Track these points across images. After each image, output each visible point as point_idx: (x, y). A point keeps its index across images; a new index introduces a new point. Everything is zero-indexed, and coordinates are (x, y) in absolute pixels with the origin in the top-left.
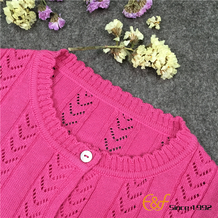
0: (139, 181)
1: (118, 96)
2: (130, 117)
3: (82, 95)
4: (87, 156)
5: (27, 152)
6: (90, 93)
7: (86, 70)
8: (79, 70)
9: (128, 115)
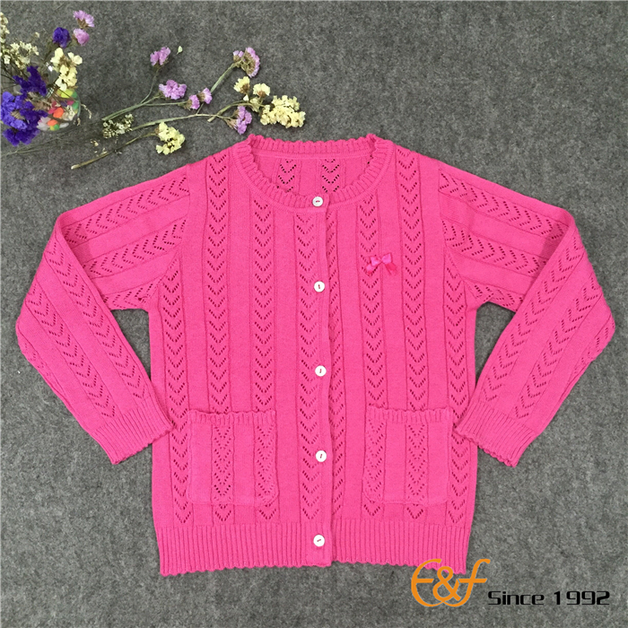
0: (368, 199)
1: (313, 149)
2: (332, 158)
3: (284, 165)
4: (318, 201)
5: (274, 216)
6: (289, 159)
7: (276, 143)
8: (270, 145)
9: (329, 158)
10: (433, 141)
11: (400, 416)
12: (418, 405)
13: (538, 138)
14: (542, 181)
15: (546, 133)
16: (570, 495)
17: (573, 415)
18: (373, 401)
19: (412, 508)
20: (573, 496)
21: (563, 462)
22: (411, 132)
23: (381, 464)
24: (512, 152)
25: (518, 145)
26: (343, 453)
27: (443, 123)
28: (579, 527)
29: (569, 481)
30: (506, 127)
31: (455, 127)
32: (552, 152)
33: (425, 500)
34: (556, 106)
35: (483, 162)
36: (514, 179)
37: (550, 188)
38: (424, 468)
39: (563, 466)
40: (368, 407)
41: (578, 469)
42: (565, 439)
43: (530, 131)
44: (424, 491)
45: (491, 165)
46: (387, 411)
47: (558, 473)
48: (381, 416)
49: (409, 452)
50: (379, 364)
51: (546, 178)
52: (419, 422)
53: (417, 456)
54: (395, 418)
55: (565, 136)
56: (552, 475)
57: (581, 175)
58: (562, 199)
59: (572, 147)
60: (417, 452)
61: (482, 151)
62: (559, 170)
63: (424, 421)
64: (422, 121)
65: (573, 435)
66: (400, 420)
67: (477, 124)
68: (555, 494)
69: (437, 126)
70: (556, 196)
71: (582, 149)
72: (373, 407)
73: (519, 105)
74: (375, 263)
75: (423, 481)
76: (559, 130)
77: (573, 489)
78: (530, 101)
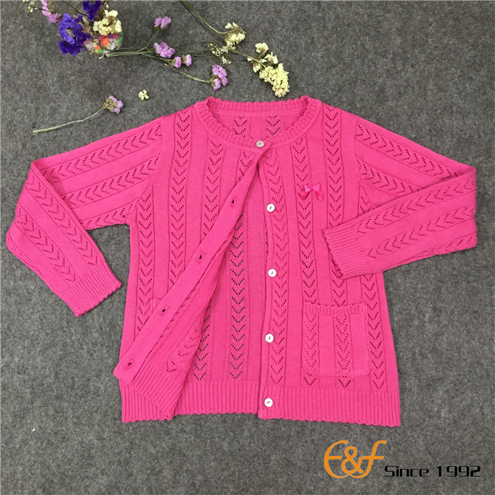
1: (260, 108)
2: (274, 115)
6: (241, 116)
9: (272, 115)
10: (349, 54)
11: (329, 310)
12: (340, 301)
13: (428, 63)
14: (427, 96)
15: (435, 60)
16: (411, 330)
17: (422, 272)
18: (308, 299)
19: (342, 379)
20: (413, 331)
21: (410, 305)
22: (334, 46)
23: (316, 346)
24: (407, 71)
25: (412, 66)
26: (285, 337)
27: (359, 43)
28: (414, 354)
29: (411, 320)
30: (405, 52)
31: (367, 46)
32: (437, 76)
33: (352, 372)
34: (445, 41)
35: (384, 75)
36: (405, 91)
37: (431, 101)
38: (349, 349)
39: (409, 308)
40: (305, 303)
41: (420, 312)
42: (413, 288)
43: (422, 57)
44: (350, 366)
45: (389, 79)
46: (319, 306)
47: (404, 312)
48: (315, 310)
49: (336, 337)
50: (311, 269)
51: (429, 93)
52: (343, 314)
53: (343, 340)
54: (325, 311)
55: (449, 65)
56: (400, 313)
57: (456, 95)
58: (439, 111)
59: (453, 74)
60: (343, 337)
61: (385, 67)
62: (440, 89)
63: (346, 313)
64: (344, 38)
65: (420, 286)
66: (329, 313)
67: (385, 47)
68: (400, 327)
69: (354, 43)
70: (435, 108)
71: (460, 76)
72: (308, 304)
73: (418, 37)
74: (307, 190)
75: (349, 358)
76: (445, 59)
77: (414, 325)
78: (427, 35)
